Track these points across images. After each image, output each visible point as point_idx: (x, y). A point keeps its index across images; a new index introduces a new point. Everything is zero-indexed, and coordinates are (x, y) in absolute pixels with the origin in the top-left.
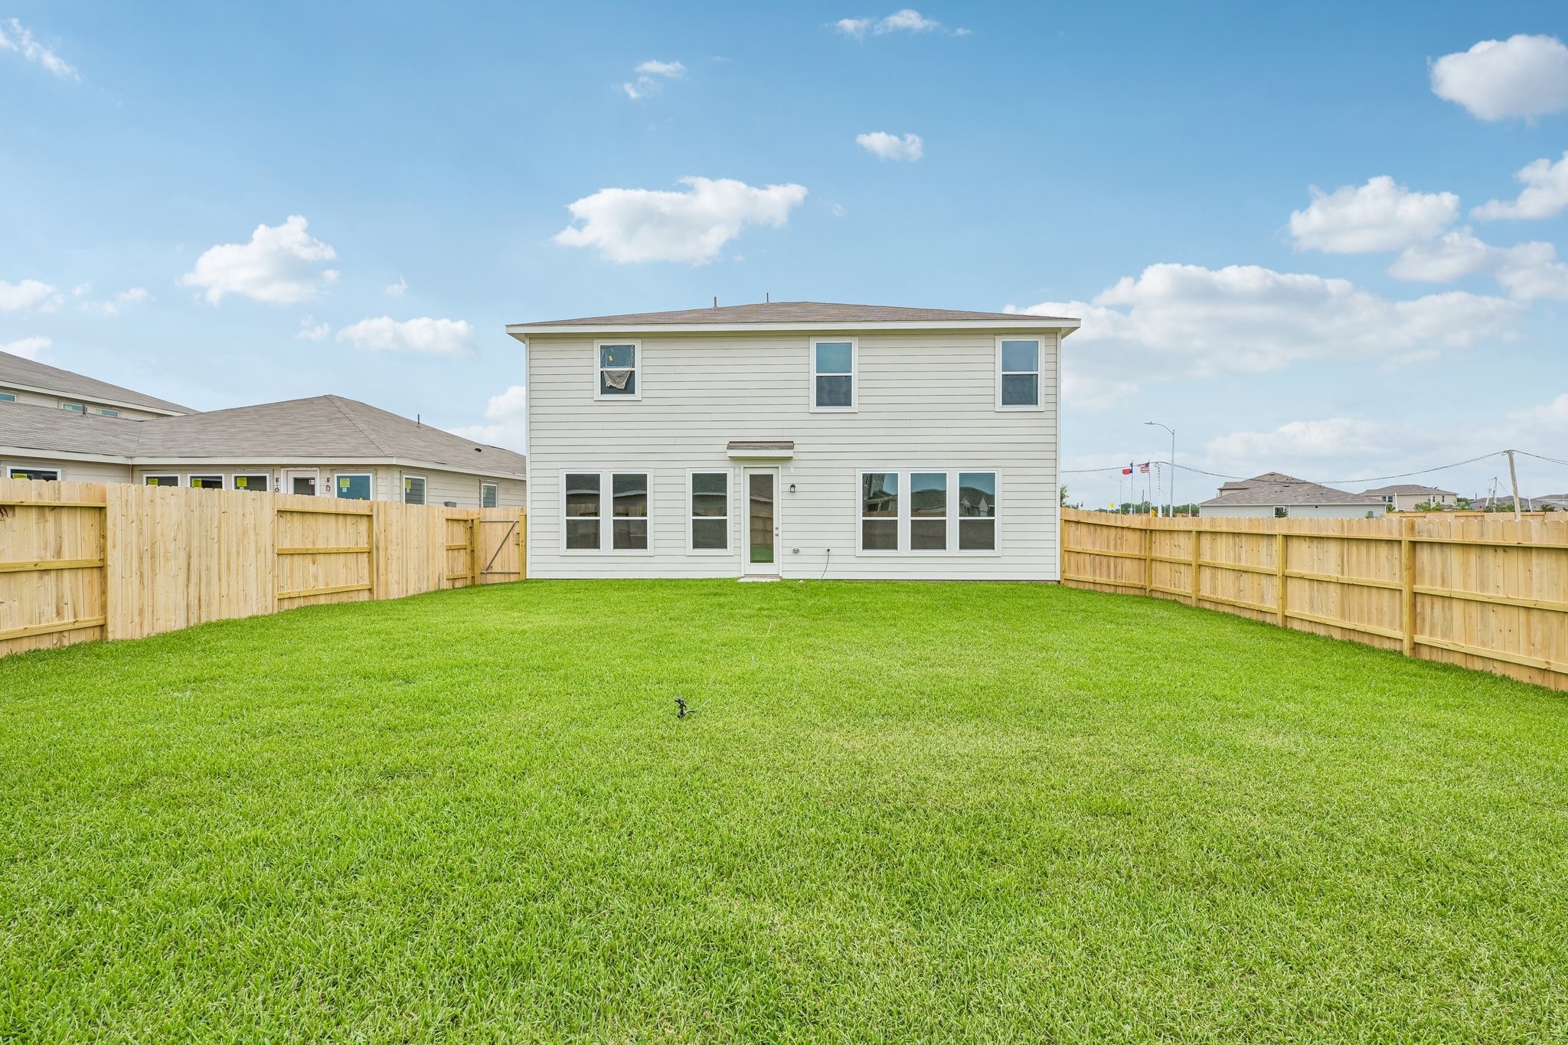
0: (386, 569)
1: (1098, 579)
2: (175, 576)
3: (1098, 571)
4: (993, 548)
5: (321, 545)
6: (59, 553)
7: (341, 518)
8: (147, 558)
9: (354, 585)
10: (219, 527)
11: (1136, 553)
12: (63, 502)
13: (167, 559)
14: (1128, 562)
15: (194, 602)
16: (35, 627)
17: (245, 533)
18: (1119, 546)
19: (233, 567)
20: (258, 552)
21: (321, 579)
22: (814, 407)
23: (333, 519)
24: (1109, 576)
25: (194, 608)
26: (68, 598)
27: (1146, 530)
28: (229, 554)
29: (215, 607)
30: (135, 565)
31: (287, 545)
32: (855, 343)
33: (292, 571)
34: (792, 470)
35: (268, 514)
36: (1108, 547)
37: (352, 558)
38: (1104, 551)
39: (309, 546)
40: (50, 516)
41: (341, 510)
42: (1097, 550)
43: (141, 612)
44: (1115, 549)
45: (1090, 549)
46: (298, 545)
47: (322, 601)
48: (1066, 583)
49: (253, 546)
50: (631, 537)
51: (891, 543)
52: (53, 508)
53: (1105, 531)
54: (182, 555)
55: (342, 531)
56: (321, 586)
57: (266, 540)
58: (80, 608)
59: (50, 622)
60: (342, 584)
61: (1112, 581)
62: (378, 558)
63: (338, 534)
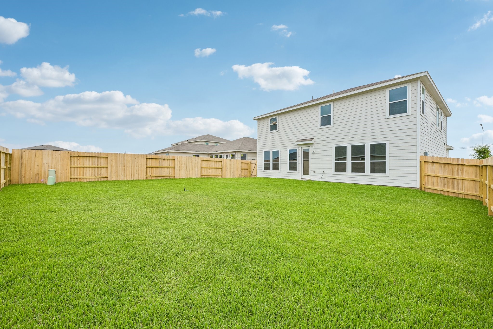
0: (225, 172)
1: (446, 189)
2: (184, 170)
3: (446, 185)
4: (385, 173)
5: (211, 167)
6: (170, 166)
7: (215, 162)
8: (180, 167)
9: (218, 175)
10: (191, 163)
11: (473, 178)
12: (170, 158)
13: (183, 167)
14: (466, 182)
15: (187, 174)
16: (167, 175)
17: (196, 163)
18: (460, 174)
19: (194, 169)
20: (198, 167)
21: (211, 173)
22: (320, 127)
23: (214, 162)
24: (453, 188)
25: (187, 175)
26: (170, 172)
27: (480, 166)
28: (193, 167)
29: (190, 175)
30: (179, 168)
31: (204, 166)
32: (332, 104)
33: (205, 171)
34: (314, 147)
35: (200, 161)
36: (453, 174)
37: (217, 170)
38: (450, 176)
39: (208, 167)
40: (169, 160)
41: (215, 160)
42: (445, 175)
43: (179, 175)
44: (458, 174)
45: (441, 175)
46: (206, 166)
47: (211, 177)
48: (426, 190)
49: (197, 166)
50: (276, 167)
51: (344, 170)
52: (169, 159)
53: (451, 167)
54: (185, 167)
55: (215, 164)
56: (211, 174)
57: (199, 165)
58: (172, 174)
59: (169, 175)
60: (215, 174)
61: (455, 191)
62: (223, 170)
63: (215, 165)
